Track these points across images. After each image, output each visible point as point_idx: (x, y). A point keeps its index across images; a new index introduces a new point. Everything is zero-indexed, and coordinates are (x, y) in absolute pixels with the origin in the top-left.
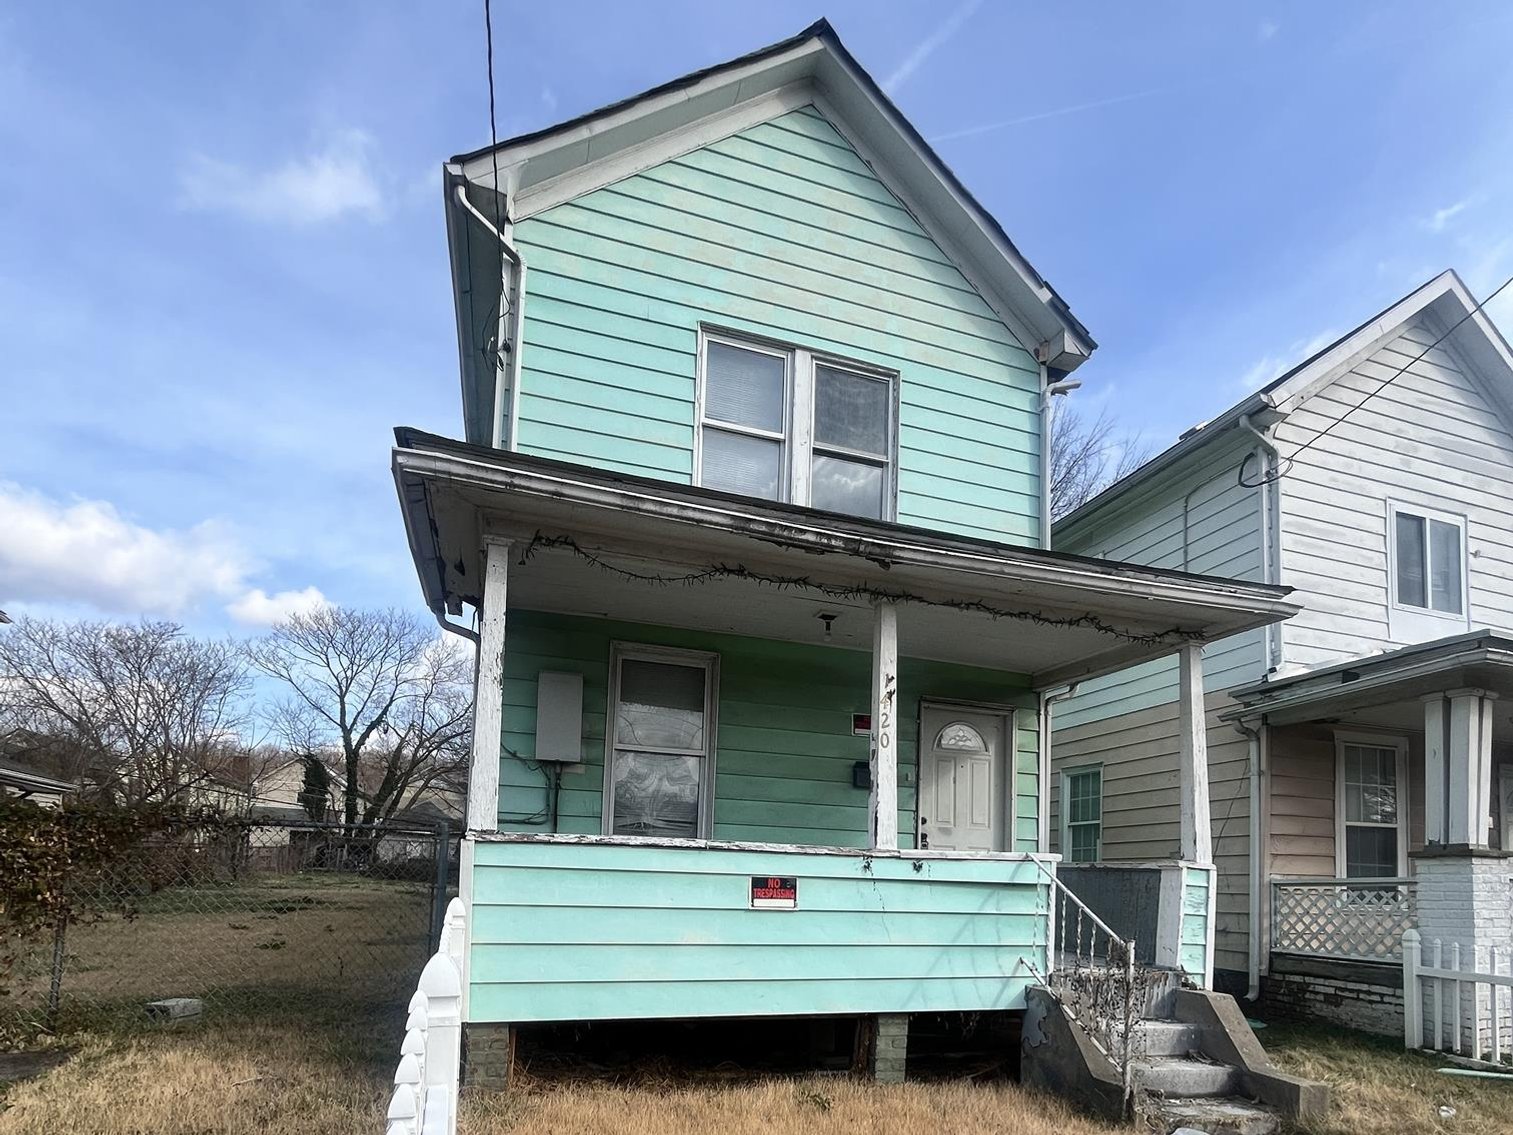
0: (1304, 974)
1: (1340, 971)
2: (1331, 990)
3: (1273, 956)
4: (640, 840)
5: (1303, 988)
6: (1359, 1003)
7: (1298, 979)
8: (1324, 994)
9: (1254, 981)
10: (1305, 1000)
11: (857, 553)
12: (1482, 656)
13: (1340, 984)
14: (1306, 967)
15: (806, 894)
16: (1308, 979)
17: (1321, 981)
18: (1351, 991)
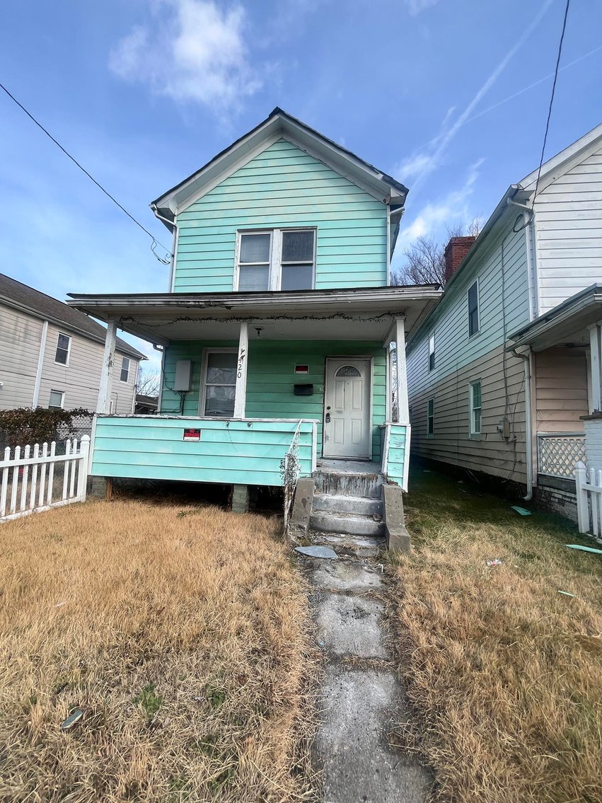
0: (550, 487)
1: (564, 486)
2: (560, 497)
3: (539, 476)
4: (145, 416)
5: (550, 493)
6: (571, 505)
7: (548, 489)
8: (559, 499)
9: (529, 489)
10: (551, 501)
11: (211, 306)
12: (592, 300)
13: (563, 493)
14: (551, 482)
15: (204, 436)
16: (552, 490)
17: (556, 491)
18: (568, 497)
